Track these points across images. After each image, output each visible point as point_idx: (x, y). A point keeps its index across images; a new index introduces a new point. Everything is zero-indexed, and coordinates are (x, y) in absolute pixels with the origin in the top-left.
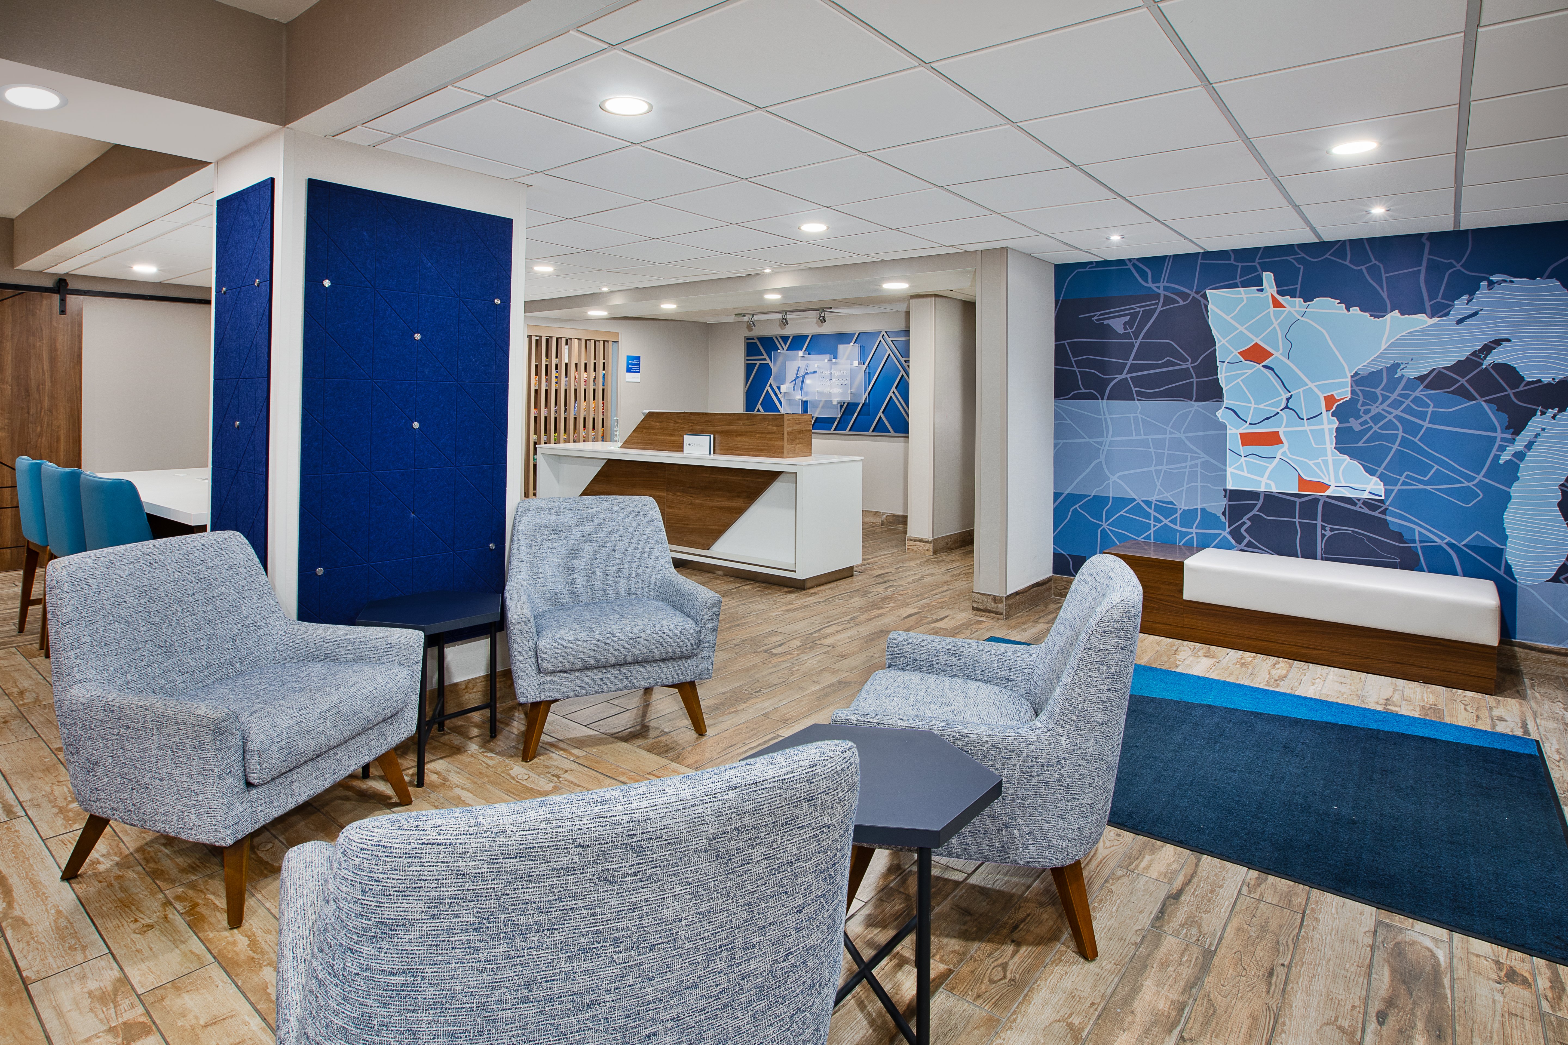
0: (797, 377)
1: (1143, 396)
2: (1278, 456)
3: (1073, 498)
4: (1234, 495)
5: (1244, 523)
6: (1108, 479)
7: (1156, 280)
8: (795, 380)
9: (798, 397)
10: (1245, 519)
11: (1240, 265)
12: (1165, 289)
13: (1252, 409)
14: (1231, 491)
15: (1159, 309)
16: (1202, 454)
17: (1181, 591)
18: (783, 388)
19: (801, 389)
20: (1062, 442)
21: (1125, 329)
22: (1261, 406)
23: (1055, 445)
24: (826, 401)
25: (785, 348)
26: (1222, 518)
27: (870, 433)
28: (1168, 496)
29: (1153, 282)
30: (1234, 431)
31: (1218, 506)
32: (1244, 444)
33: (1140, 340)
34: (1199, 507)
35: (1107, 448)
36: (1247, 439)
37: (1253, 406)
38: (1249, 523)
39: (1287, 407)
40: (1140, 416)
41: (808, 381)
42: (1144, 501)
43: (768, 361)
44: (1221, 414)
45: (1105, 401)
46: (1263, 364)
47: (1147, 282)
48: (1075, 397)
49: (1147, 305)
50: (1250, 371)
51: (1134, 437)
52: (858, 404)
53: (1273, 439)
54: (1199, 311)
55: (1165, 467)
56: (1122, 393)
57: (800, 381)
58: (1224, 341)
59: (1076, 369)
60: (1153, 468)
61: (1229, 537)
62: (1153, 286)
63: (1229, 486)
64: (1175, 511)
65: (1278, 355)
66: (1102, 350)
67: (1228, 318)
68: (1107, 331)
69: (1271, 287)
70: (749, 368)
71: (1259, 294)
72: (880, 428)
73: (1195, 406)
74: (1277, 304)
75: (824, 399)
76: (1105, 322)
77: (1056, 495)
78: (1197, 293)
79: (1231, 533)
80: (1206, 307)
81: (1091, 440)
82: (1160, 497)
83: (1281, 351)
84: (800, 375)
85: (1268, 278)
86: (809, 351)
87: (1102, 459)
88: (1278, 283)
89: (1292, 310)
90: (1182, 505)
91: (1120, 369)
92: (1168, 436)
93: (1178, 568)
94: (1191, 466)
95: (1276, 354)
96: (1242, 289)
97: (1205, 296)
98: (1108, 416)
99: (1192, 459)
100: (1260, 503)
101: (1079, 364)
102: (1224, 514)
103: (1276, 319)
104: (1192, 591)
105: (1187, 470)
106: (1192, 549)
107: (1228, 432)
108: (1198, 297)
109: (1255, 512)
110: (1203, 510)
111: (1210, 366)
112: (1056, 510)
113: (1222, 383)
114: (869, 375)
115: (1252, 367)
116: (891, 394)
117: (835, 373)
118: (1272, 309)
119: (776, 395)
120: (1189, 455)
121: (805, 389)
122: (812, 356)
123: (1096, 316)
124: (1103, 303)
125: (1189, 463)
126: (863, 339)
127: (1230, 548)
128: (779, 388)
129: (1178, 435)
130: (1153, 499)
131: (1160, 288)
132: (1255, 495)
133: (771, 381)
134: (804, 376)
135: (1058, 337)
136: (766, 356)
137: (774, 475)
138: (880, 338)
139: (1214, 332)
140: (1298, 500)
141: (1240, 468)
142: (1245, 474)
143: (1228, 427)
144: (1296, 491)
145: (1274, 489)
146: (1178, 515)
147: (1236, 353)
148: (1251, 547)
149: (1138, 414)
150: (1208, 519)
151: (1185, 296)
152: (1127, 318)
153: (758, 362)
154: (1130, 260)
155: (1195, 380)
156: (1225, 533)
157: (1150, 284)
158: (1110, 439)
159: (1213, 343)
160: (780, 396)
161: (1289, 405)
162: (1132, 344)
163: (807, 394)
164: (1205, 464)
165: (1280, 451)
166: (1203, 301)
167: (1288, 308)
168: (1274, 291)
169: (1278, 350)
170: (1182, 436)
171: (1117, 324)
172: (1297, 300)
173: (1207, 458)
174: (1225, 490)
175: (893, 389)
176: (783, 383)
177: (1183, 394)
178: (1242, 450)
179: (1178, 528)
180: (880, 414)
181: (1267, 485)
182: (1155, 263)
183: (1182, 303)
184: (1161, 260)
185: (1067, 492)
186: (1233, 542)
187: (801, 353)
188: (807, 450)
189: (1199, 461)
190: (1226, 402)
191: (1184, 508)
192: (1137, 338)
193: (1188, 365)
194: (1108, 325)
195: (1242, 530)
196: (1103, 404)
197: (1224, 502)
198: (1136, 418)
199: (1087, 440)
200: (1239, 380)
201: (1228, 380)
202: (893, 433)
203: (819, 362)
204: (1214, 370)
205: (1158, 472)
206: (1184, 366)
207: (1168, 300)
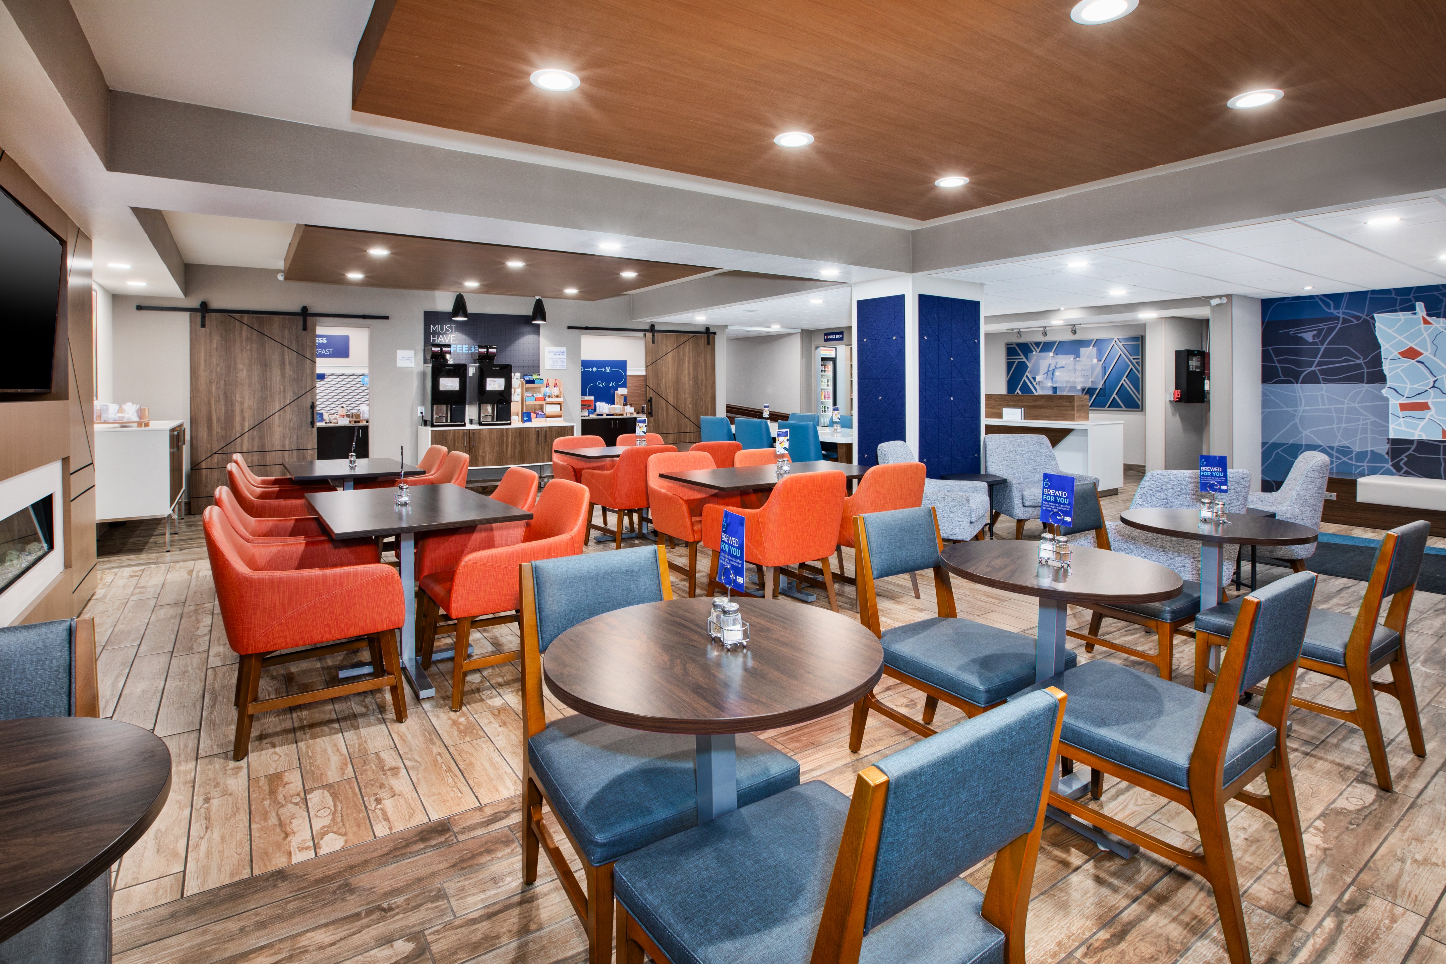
0: (1048, 371)
1: (1326, 381)
2: (1428, 417)
3: (1276, 446)
4: (1394, 442)
5: (1402, 459)
6: (1301, 433)
7: (1337, 307)
8: (1047, 373)
9: (1050, 384)
10: (1403, 456)
11: (1399, 298)
12: (1344, 313)
13: (1408, 388)
14: (1393, 440)
15: (1339, 326)
16: (1371, 417)
17: (1355, 497)
18: (1038, 378)
19: (1052, 379)
20: (1267, 410)
21: (1314, 339)
22: (1415, 386)
23: (1263, 413)
24: (1071, 387)
25: (1038, 350)
26: (1386, 456)
27: (1106, 408)
28: (1346, 443)
29: (1335, 309)
30: (1395, 402)
31: (1383, 448)
32: (1402, 410)
33: (1325, 346)
34: (1369, 449)
35: (1300, 414)
36: (1404, 407)
37: (1409, 386)
38: (1406, 459)
39: (1433, 386)
40: (1325, 394)
41: (1057, 373)
42: (1329, 447)
43: (1025, 360)
44: (1385, 392)
45: (1299, 385)
46: (1417, 359)
47: (1330, 309)
48: (1276, 383)
49: (1331, 324)
50: (1407, 365)
51: (1321, 407)
52: (1096, 389)
53: (1424, 407)
54: (1369, 327)
55: (1343, 425)
56: (1312, 379)
57: (1051, 373)
58: (1387, 346)
59: (1277, 364)
60: (1335, 426)
61: (1392, 468)
62: (1335, 312)
63: (1392, 436)
64: (1351, 452)
65: (1427, 354)
66: (1297, 352)
67: (1391, 331)
68: (1302, 341)
69: (1422, 311)
70: (1009, 365)
71: (1413, 316)
72: (1114, 405)
73: (1365, 387)
74: (1426, 322)
75: (1069, 385)
76: (1299, 335)
77: (1264, 444)
78: (1367, 316)
79: (1392, 465)
80: (1374, 324)
81: (1289, 409)
82: (1340, 444)
83: (1429, 351)
84: (1051, 369)
85: (1420, 306)
86: (1056, 353)
87: (1297, 420)
88: (1427, 308)
89: (1438, 326)
90: (1357, 449)
91: (1310, 364)
92: (1345, 406)
93: (1354, 483)
94: (1363, 424)
95: (1425, 353)
96: (1400, 313)
97: (1373, 318)
98: (1301, 394)
99: (1364, 420)
100: (1414, 447)
101: (1279, 361)
102: (1387, 453)
103: (1426, 333)
104: (1362, 497)
105: (1360, 427)
106: (1362, 475)
107: (1390, 403)
108: (1368, 318)
109: (1410, 452)
110: (1372, 451)
111: (1377, 361)
112: (1263, 453)
113: (1386, 372)
114: (1104, 369)
115: (1408, 362)
116: (1122, 381)
117: (1078, 367)
118: (1422, 325)
119: (1031, 383)
120: (1362, 417)
121: (1055, 379)
122: (1059, 356)
123: (1292, 332)
124: (1297, 323)
125: (1361, 422)
126: (1098, 343)
127: (1392, 474)
128: (1034, 379)
129: (1353, 405)
130: (1335, 445)
131: (1340, 313)
132: (1411, 442)
133: (1027, 373)
134: (1054, 370)
135: (1264, 344)
136: (1022, 356)
137: (1067, 432)
138: (1113, 343)
139: (1380, 340)
140: (1442, 445)
141: (1400, 425)
142: (1403, 428)
143: (1390, 399)
144: (1441, 439)
145: (1424, 437)
146: (1353, 455)
147: (1396, 353)
148: (1407, 474)
149: (1324, 392)
150: (1375, 456)
151: (1358, 318)
152: (1315, 332)
153: (1017, 361)
154: (1317, 296)
155: (1365, 370)
156: (1389, 466)
157: (1332, 311)
158: (1303, 408)
159: (1379, 347)
160: (1034, 384)
161: (1436, 385)
162: (1319, 349)
163: (1056, 382)
164: (1373, 423)
165: (1428, 414)
166: (1371, 321)
167: (1435, 325)
168: (1424, 314)
169: (1427, 351)
170: (1356, 405)
171: (1308, 336)
172: (1441, 319)
173: (1374, 419)
174: (1388, 439)
175: (1124, 378)
176: (1038, 374)
177: (1358, 379)
178: (1401, 414)
179: (1353, 463)
180: (1114, 395)
181: (1419, 435)
182: (1336, 298)
183: (1356, 322)
184: (1341, 295)
185: (1271, 441)
186: (1394, 471)
187: (1051, 354)
188: (1087, 418)
189: (1369, 421)
190: (1389, 383)
191: (1358, 450)
192: (1322, 344)
193: (1361, 361)
194: (1301, 337)
195: (1401, 464)
196: (1298, 387)
197: (1387, 447)
198: (1322, 395)
199: (1286, 409)
200: (1398, 370)
201: (1390, 370)
202: (1124, 408)
203: (1065, 360)
204: (1380, 364)
205: (1339, 429)
206: (1358, 362)
207: (1345, 321)
